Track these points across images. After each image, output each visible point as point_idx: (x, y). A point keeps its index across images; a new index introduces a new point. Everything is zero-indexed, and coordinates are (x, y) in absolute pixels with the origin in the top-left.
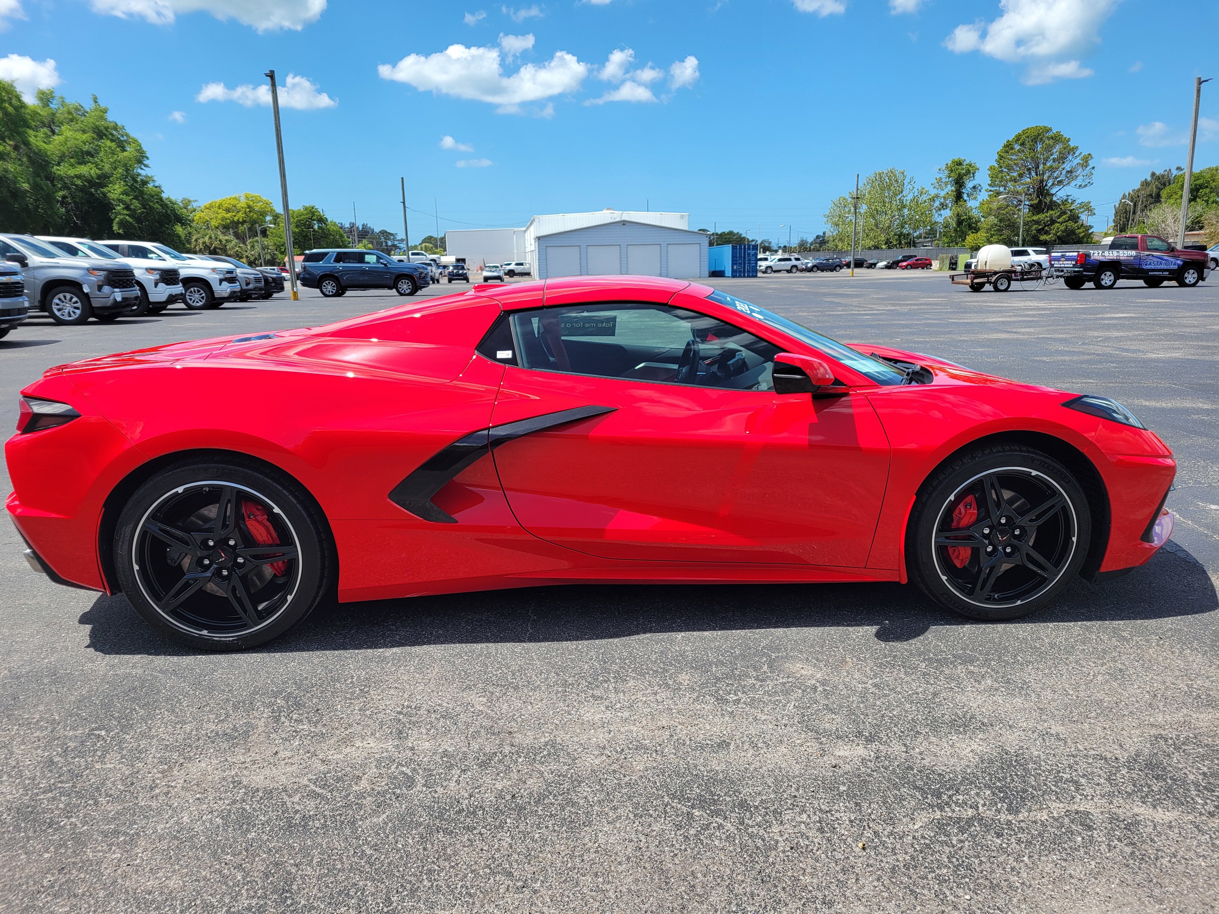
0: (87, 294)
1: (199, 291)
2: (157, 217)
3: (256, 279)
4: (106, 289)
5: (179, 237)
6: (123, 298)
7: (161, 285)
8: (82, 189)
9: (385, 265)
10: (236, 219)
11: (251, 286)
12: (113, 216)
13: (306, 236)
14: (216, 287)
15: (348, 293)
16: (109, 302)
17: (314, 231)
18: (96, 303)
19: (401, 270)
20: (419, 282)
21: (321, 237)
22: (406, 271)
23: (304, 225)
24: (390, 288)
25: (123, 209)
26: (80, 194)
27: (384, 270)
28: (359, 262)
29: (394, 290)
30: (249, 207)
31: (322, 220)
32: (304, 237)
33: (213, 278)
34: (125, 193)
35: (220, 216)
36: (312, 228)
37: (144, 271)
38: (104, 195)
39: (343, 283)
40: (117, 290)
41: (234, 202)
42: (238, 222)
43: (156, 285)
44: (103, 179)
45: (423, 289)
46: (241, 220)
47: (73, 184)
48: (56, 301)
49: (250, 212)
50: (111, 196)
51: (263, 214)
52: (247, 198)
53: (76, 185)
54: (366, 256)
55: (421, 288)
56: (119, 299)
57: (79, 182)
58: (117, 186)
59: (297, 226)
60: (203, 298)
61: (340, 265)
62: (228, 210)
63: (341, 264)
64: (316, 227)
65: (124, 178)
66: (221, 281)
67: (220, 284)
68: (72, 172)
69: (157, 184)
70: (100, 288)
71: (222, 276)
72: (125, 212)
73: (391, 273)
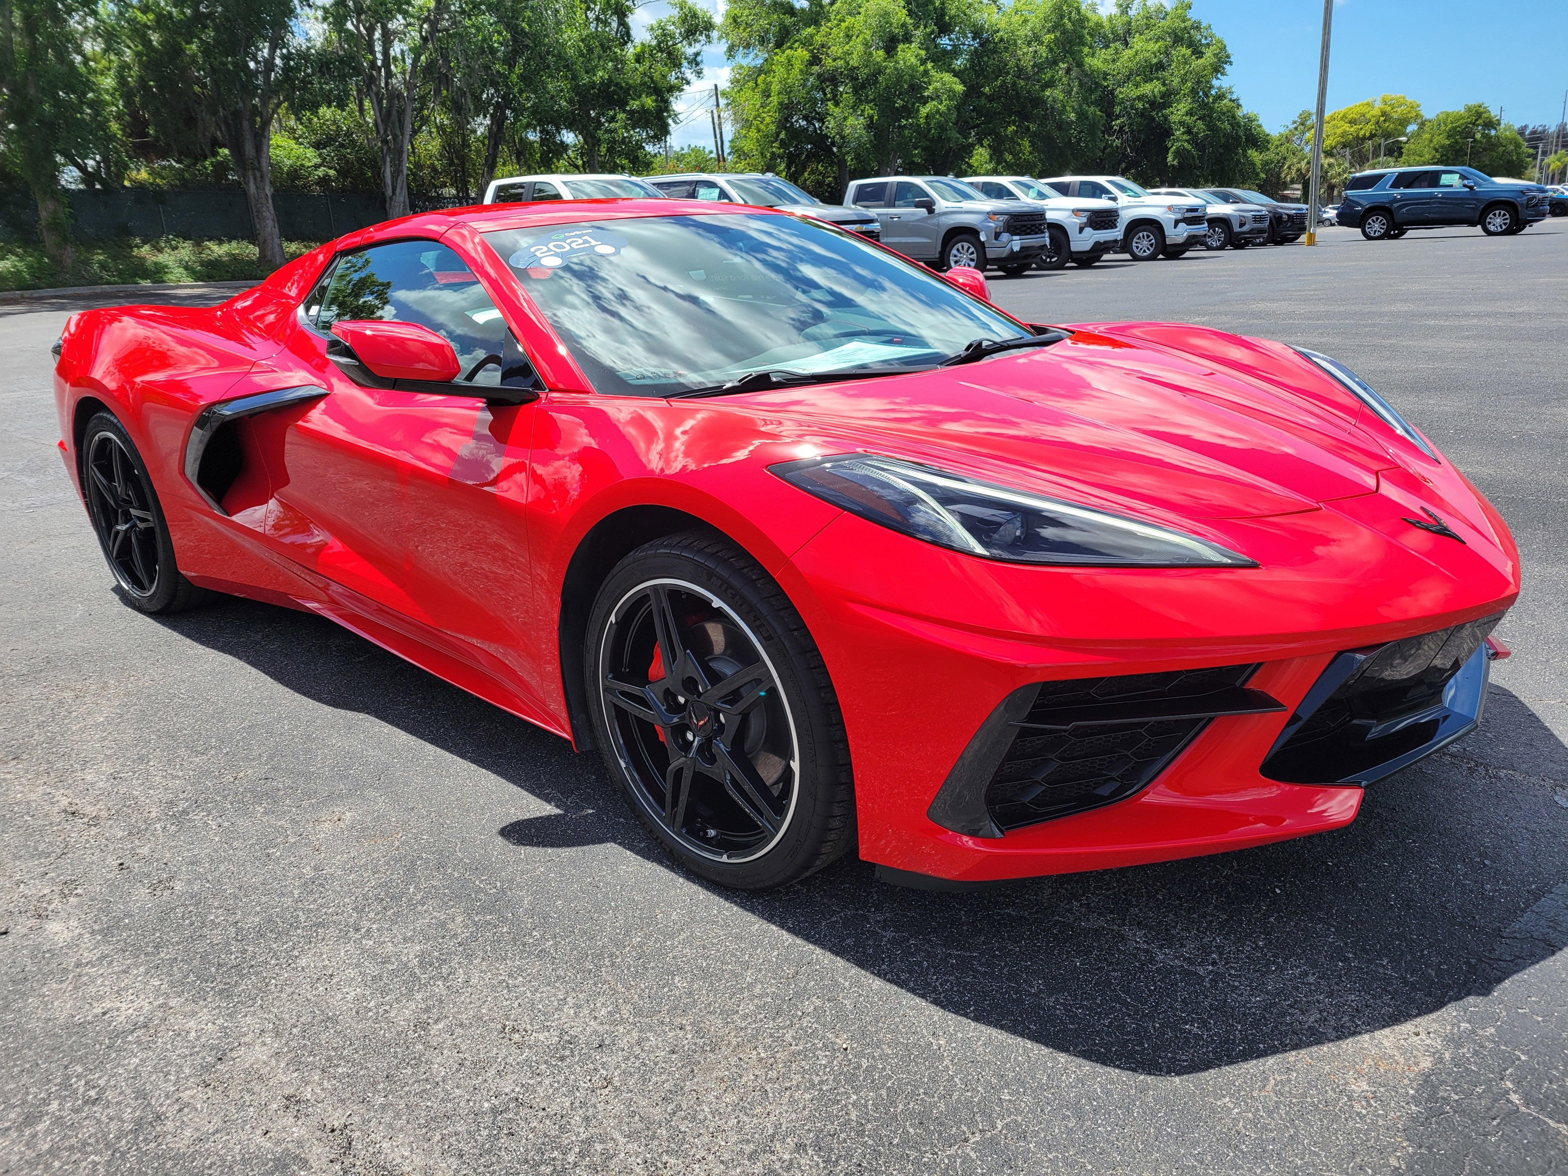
0: (983, 243)
1: (1148, 237)
2: (1223, 141)
3: (1255, 217)
4: (1005, 237)
5: (1253, 164)
6: (1022, 248)
7: (1088, 231)
8: (1142, 114)
9: (1471, 188)
10: (1362, 133)
11: (1246, 228)
12: (1169, 145)
13: (1461, 149)
14: (1169, 230)
15: (1410, 233)
16: (1005, 253)
17: (1475, 141)
18: (991, 254)
19: (1496, 194)
20: (1524, 213)
21: (1485, 150)
22: (1504, 197)
23: (1460, 133)
24: (1473, 224)
25: (1183, 133)
26: (1138, 120)
27: (1469, 196)
28: (1429, 186)
29: (1479, 227)
30: (1384, 114)
31: (1490, 124)
32: (1456, 151)
33: (1166, 218)
34: (1190, 113)
35: (1339, 131)
36: (1473, 137)
37: (1070, 213)
38: (1166, 118)
39: (1398, 219)
40: (1015, 238)
41: (1365, 110)
42: (1364, 138)
43: (1081, 230)
44: (1167, 98)
45: (1535, 225)
46: (1368, 134)
47: (1132, 107)
48: (954, 252)
49: (1385, 121)
50: (1174, 118)
51: (1404, 122)
52: (1385, 102)
53: (1136, 109)
54: (1444, 176)
55: (1530, 222)
56: (1016, 248)
57: (1140, 106)
58: (1181, 106)
59: (1448, 137)
60: (1151, 245)
61: (1398, 192)
62: (1352, 122)
63: (1402, 190)
64: (1478, 136)
65: (1194, 92)
66: (1177, 223)
67: (1175, 227)
68: (1135, 93)
69: (1234, 97)
70: (997, 236)
71: (1179, 216)
72: (1185, 137)
73: (1478, 200)
